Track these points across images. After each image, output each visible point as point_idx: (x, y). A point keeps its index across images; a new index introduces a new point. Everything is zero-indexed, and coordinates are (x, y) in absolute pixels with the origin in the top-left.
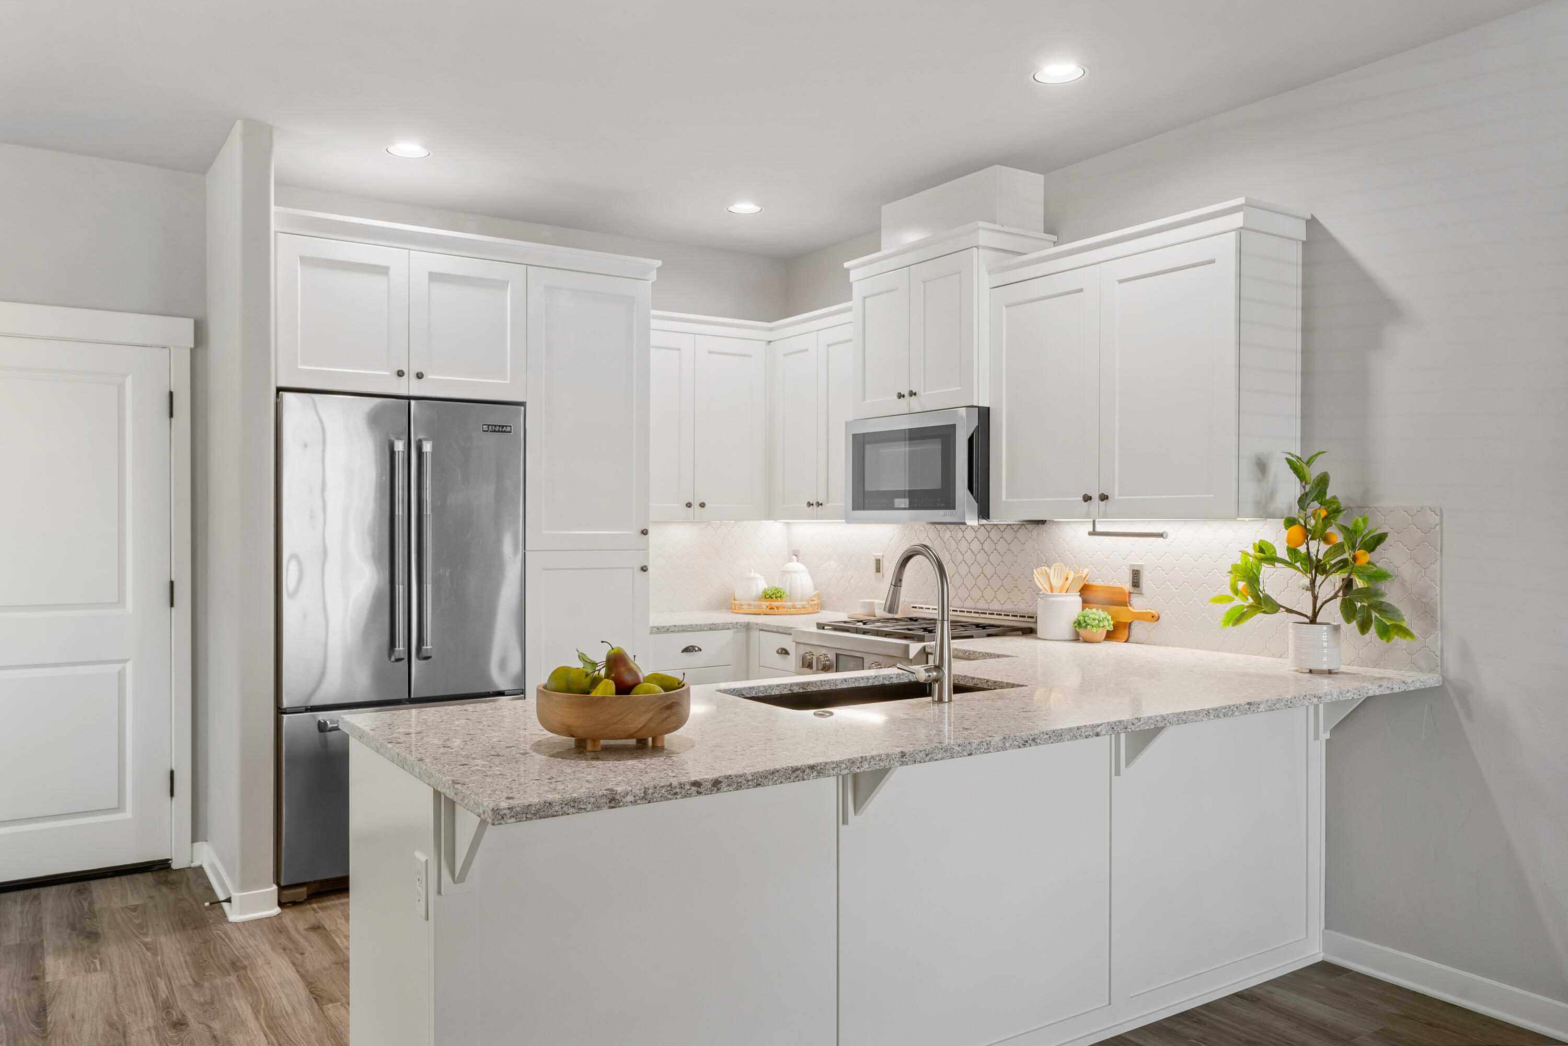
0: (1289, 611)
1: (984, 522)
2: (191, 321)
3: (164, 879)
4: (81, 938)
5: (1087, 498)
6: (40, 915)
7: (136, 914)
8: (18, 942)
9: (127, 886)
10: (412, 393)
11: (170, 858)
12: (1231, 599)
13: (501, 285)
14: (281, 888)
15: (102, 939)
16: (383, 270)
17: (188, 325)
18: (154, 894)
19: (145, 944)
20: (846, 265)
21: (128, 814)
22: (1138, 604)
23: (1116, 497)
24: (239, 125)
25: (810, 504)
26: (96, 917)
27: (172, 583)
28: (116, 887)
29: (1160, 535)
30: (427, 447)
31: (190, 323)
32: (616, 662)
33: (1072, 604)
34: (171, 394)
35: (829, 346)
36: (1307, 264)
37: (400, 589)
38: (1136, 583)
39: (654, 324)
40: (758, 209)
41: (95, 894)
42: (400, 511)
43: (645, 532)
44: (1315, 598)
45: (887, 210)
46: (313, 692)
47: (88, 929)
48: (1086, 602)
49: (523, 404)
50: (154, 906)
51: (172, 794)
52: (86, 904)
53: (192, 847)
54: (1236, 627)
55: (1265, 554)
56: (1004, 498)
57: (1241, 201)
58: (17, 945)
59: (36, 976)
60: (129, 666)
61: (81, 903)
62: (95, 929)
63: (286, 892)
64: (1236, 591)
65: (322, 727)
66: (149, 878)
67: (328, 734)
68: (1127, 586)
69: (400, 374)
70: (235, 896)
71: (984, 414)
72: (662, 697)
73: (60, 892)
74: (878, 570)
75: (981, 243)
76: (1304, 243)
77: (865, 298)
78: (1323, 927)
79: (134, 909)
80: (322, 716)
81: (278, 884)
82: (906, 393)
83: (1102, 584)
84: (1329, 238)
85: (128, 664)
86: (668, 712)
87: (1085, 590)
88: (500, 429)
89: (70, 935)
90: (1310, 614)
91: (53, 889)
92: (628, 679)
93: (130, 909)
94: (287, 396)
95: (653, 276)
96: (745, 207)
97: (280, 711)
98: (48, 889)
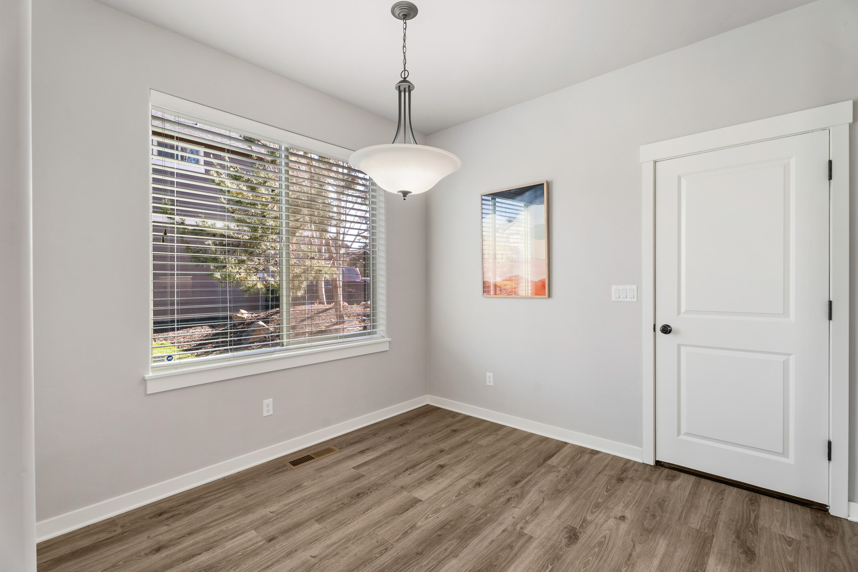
2: (851, 103)
3: (821, 522)
4: (741, 551)
6: (720, 510)
7: (790, 548)
8: (698, 528)
9: (788, 513)
11: (827, 504)
15: (756, 562)
17: (847, 106)
18: (809, 534)
21: (791, 460)
26: (757, 533)
27: (830, 303)
28: (779, 511)
31: (849, 104)
34: (830, 162)
47: (748, 544)
50: (808, 548)
51: (830, 459)
52: (753, 515)
53: (849, 506)
58: (696, 530)
60: (792, 359)
61: (750, 513)
62: (753, 547)
66: (807, 514)
73: (738, 495)
79: (790, 542)
85: (791, 357)
89: (734, 542)
91: (735, 490)
93: (785, 540)
98: (731, 488)
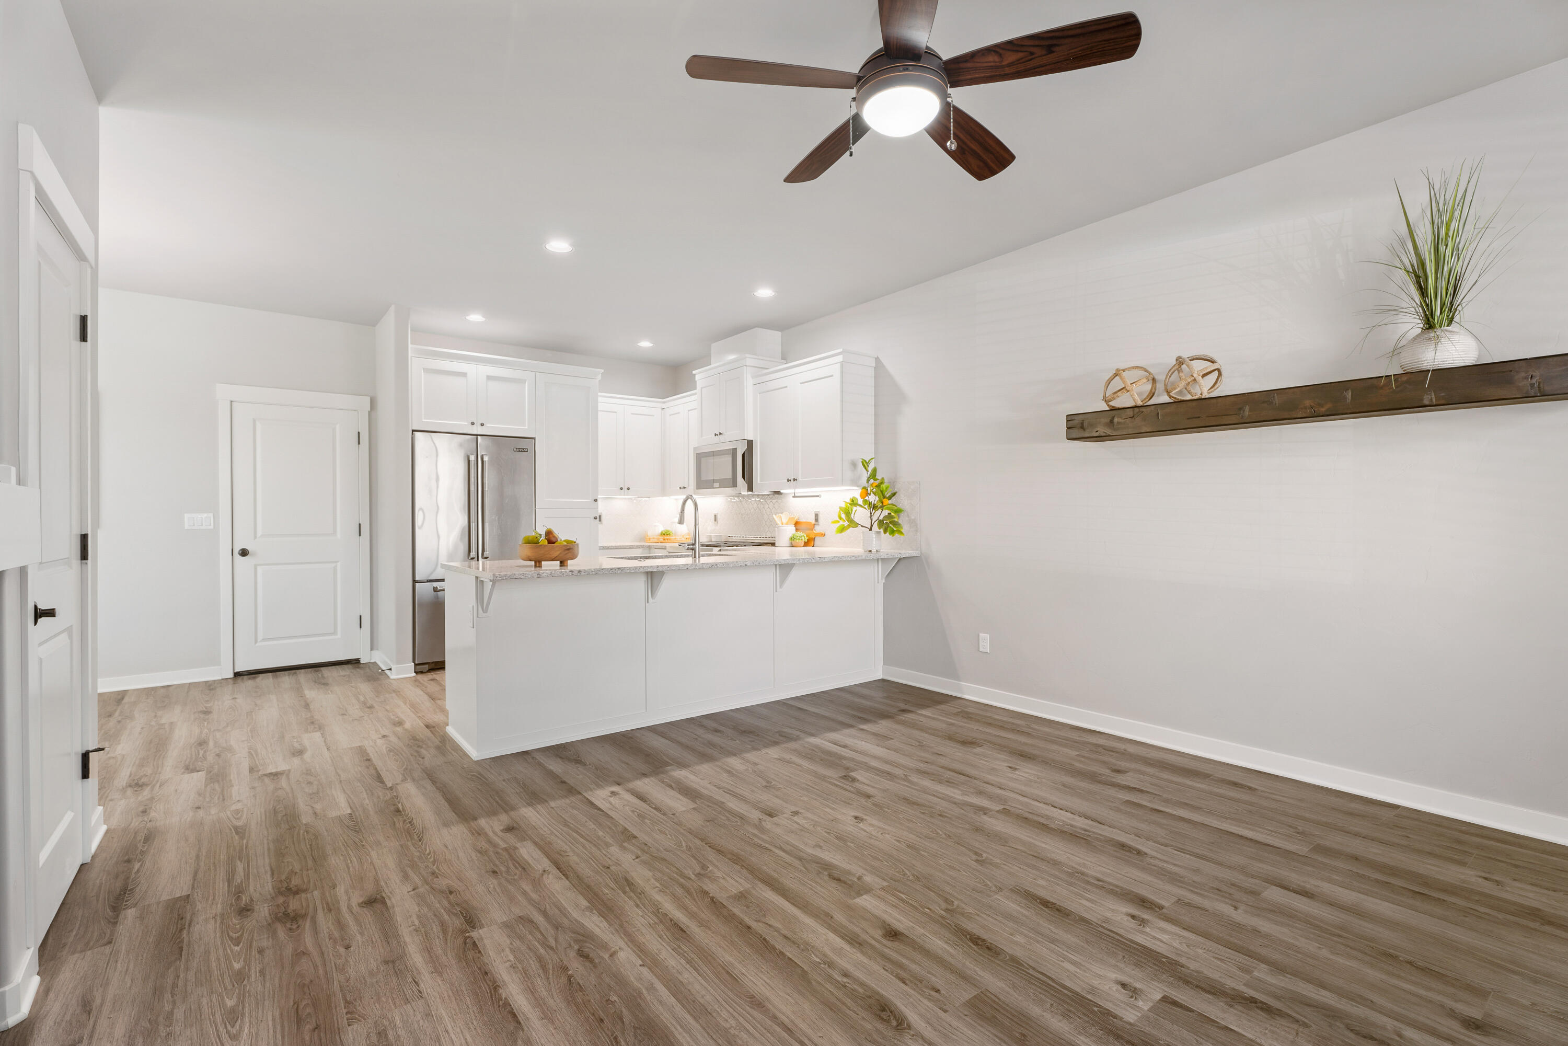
0: (862, 526)
1: (750, 493)
2: (369, 398)
3: (359, 666)
4: (320, 685)
5: (789, 480)
6: (298, 678)
7: (345, 677)
8: (291, 687)
10: (479, 433)
11: (360, 657)
12: (839, 522)
13: (522, 381)
14: (416, 665)
15: (330, 685)
16: (464, 375)
17: (367, 400)
18: (352, 669)
19: (352, 686)
20: (694, 372)
21: (339, 636)
22: (818, 529)
23: (800, 479)
24: (393, 308)
25: (680, 488)
26: (325, 678)
27: (360, 524)
28: (334, 670)
29: (818, 496)
30: (486, 459)
31: (368, 399)
32: (549, 533)
33: (791, 530)
34: (359, 433)
35: (689, 411)
36: (876, 377)
37: (473, 525)
38: (817, 520)
39: (600, 399)
40: (652, 345)
41: (323, 672)
42: (473, 488)
43: (596, 500)
44: (872, 520)
45: (714, 346)
46: (432, 573)
47: (323, 683)
48: (797, 530)
49: (534, 438)
50: (353, 673)
51: (361, 626)
52: (320, 675)
53: (371, 653)
54: (841, 534)
55: (853, 503)
56: (759, 482)
57: (841, 350)
59: (302, 696)
60: (339, 565)
61: (317, 675)
62: (327, 683)
63: (418, 667)
64: (841, 518)
65: (435, 590)
66: (349, 665)
67: (439, 593)
68: (813, 521)
69: (473, 424)
70: (393, 667)
71: (750, 443)
72: (565, 546)
73: (306, 672)
74: (715, 520)
75: (747, 364)
76: (875, 368)
77: (702, 388)
78: (882, 664)
79: (344, 674)
80: (435, 584)
81: (414, 661)
82: (718, 433)
83: (804, 521)
84: (884, 366)
85: (338, 563)
86: (567, 552)
87: (797, 524)
88: (523, 450)
89: (315, 685)
90: (869, 527)
91: (303, 671)
92: (554, 540)
94: (417, 434)
95: (599, 377)
96: (645, 344)
97: (415, 582)
98: (300, 671)
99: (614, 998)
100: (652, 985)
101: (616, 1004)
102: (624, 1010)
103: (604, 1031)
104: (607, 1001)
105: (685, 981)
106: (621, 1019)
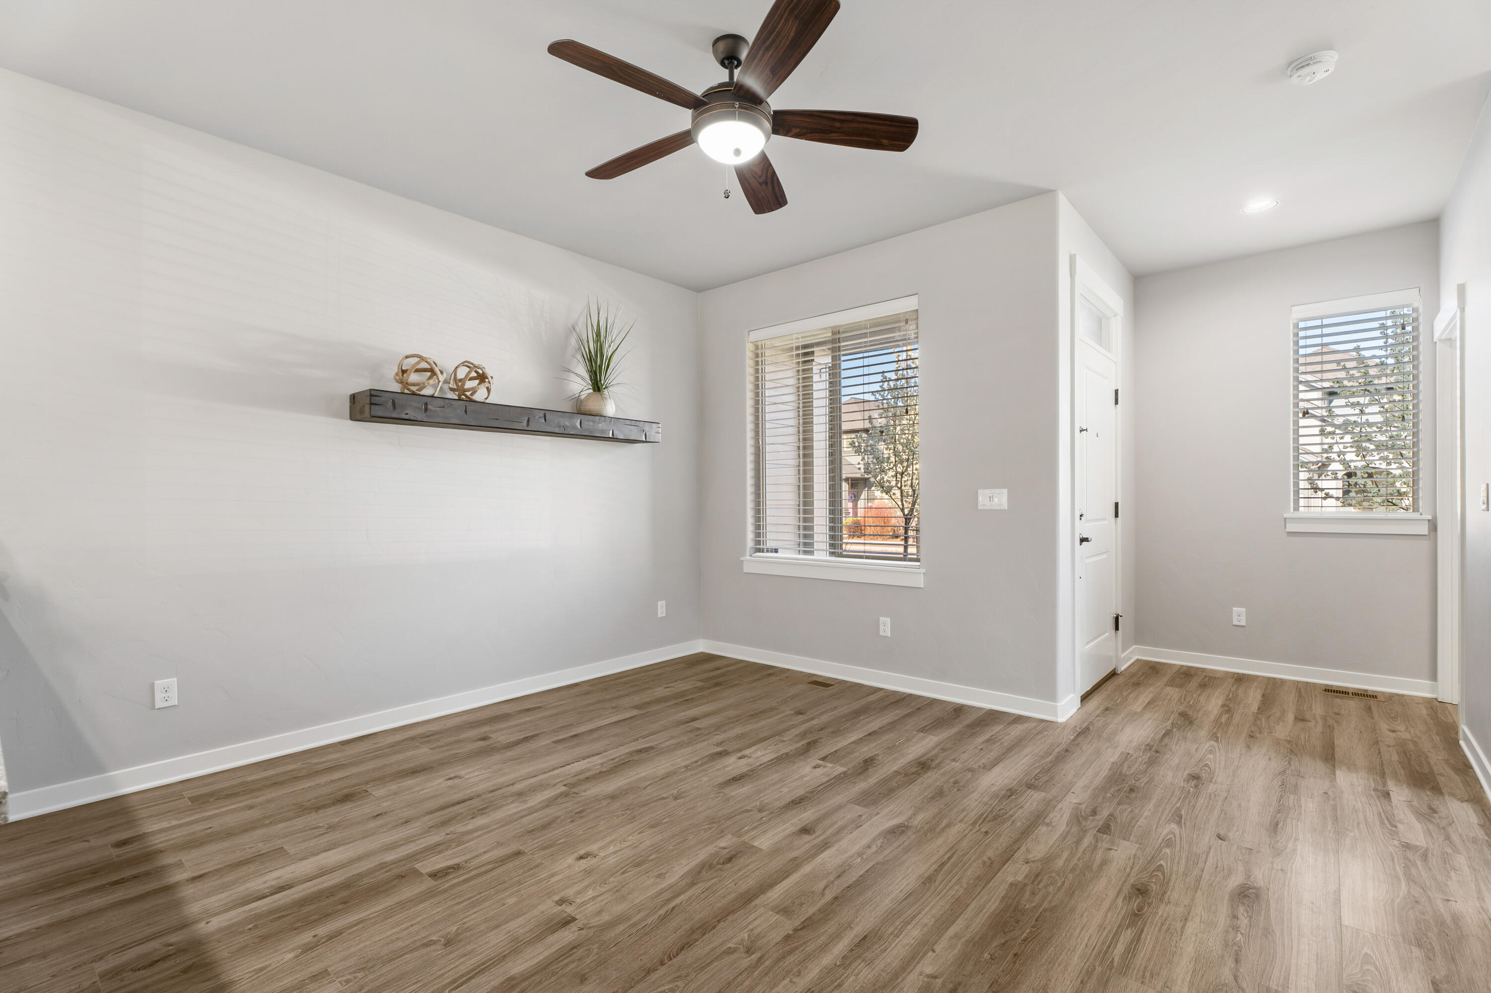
99: (986, 956)
100: (952, 938)
101: (992, 952)
102: (994, 945)
103: (1024, 950)
104: (993, 959)
105: (933, 920)
106: (1004, 944)
